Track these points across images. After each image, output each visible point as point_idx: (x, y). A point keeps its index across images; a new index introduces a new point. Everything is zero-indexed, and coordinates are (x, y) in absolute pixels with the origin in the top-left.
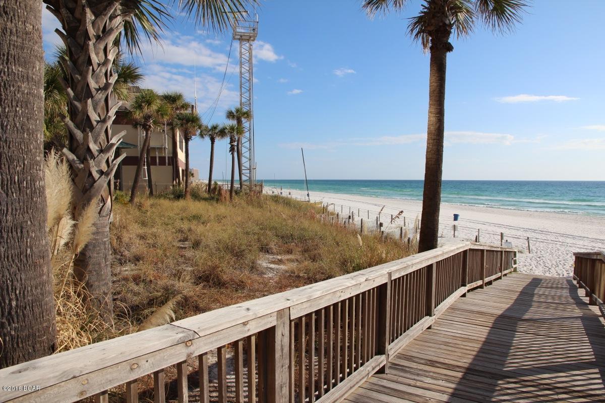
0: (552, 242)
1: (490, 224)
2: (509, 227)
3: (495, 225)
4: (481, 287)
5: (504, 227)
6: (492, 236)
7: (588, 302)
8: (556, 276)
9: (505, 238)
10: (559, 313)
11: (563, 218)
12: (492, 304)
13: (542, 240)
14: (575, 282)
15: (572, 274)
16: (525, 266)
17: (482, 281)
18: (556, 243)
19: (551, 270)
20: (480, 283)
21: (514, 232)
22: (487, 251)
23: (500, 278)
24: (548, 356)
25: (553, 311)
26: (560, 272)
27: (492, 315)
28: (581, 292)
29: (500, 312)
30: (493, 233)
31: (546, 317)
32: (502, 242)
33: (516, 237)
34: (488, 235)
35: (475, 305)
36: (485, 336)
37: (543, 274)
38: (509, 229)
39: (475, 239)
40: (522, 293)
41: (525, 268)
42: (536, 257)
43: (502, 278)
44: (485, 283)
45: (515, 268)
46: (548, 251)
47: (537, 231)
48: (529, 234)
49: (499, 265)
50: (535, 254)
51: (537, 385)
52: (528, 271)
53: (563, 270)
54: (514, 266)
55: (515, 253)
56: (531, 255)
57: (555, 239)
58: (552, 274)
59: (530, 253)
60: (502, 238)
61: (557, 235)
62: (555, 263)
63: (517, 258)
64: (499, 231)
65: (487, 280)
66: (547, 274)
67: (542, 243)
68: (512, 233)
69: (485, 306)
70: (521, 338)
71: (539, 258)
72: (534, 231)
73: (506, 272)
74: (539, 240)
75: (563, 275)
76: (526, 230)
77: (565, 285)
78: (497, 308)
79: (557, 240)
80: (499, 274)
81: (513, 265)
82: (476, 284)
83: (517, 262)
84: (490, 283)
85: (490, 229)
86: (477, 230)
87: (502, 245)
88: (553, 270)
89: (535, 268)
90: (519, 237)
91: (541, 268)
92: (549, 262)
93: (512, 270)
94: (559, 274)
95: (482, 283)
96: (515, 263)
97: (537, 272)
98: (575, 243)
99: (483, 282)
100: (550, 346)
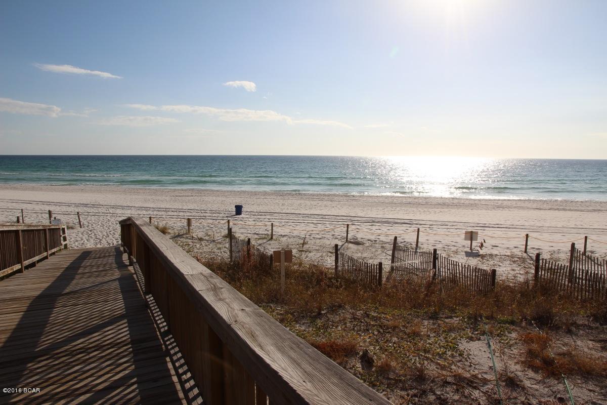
0: (103, 214)
1: (37, 202)
2: (59, 204)
3: (43, 203)
4: (20, 271)
5: (54, 205)
6: (40, 215)
7: (128, 264)
8: (106, 246)
9: (53, 216)
10: (100, 279)
11: (113, 191)
12: (30, 286)
13: (94, 214)
14: (122, 249)
15: (120, 242)
16: (77, 241)
17: (20, 264)
18: (106, 214)
19: (102, 241)
20: (18, 267)
21: (64, 209)
22: (23, 231)
23: (46, 258)
24: (85, 322)
25: (94, 279)
26: (110, 242)
27: (28, 298)
28: (125, 257)
29: (38, 293)
30: (41, 212)
31: (87, 286)
32: (50, 220)
33: (67, 213)
34: (35, 215)
35: (9, 292)
36: (16, 323)
37: (94, 246)
38: (59, 206)
39: (16, 219)
40: (67, 269)
41: (77, 243)
42: (87, 231)
43: (49, 258)
44: (25, 267)
45: (66, 245)
46: (99, 223)
47: (89, 206)
48: (80, 210)
49: (44, 245)
50: (86, 228)
51: (71, 353)
52: (79, 246)
53: (113, 239)
54: (64, 243)
55: (63, 229)
56: (82, 229)
57: (106, 212)
58: (104, 244)
59: (81, 228)
60: (50, 216)
61: (107, 207)
62: (106, 234)
63: (66, 235)
64: (47, 208)
65: (27, 263)
66: (99, 246)
67: (93, 216)
68: (63, 210)
69: (21, 290)
70: (60, 313)
71: (91, 231)
72: (86, 205)
73: (53, 251)
74: (90, 214)
75: (113, 244)
76: (77, 205)
77: (113, 252)
78: (35, 289)
79: (108, 212)
80: (45, 254)
81: (62, 242)
82: (12, 269)
83: (68, 238)
84: (33, 265)
85: (38, 208)
86: (20, 211)
87: (51, 223)
88: (104, 241)
89: (86, 241)
90: (70, 213)
91: (92, 241)
92: (100, 234)
93: (62, 247)
94: (110, 244)
95: (20, 267)
96: (65, 239)
97: (88, 245)
98: (123, 213)
99: (22, 265)
100: (87, 312)
